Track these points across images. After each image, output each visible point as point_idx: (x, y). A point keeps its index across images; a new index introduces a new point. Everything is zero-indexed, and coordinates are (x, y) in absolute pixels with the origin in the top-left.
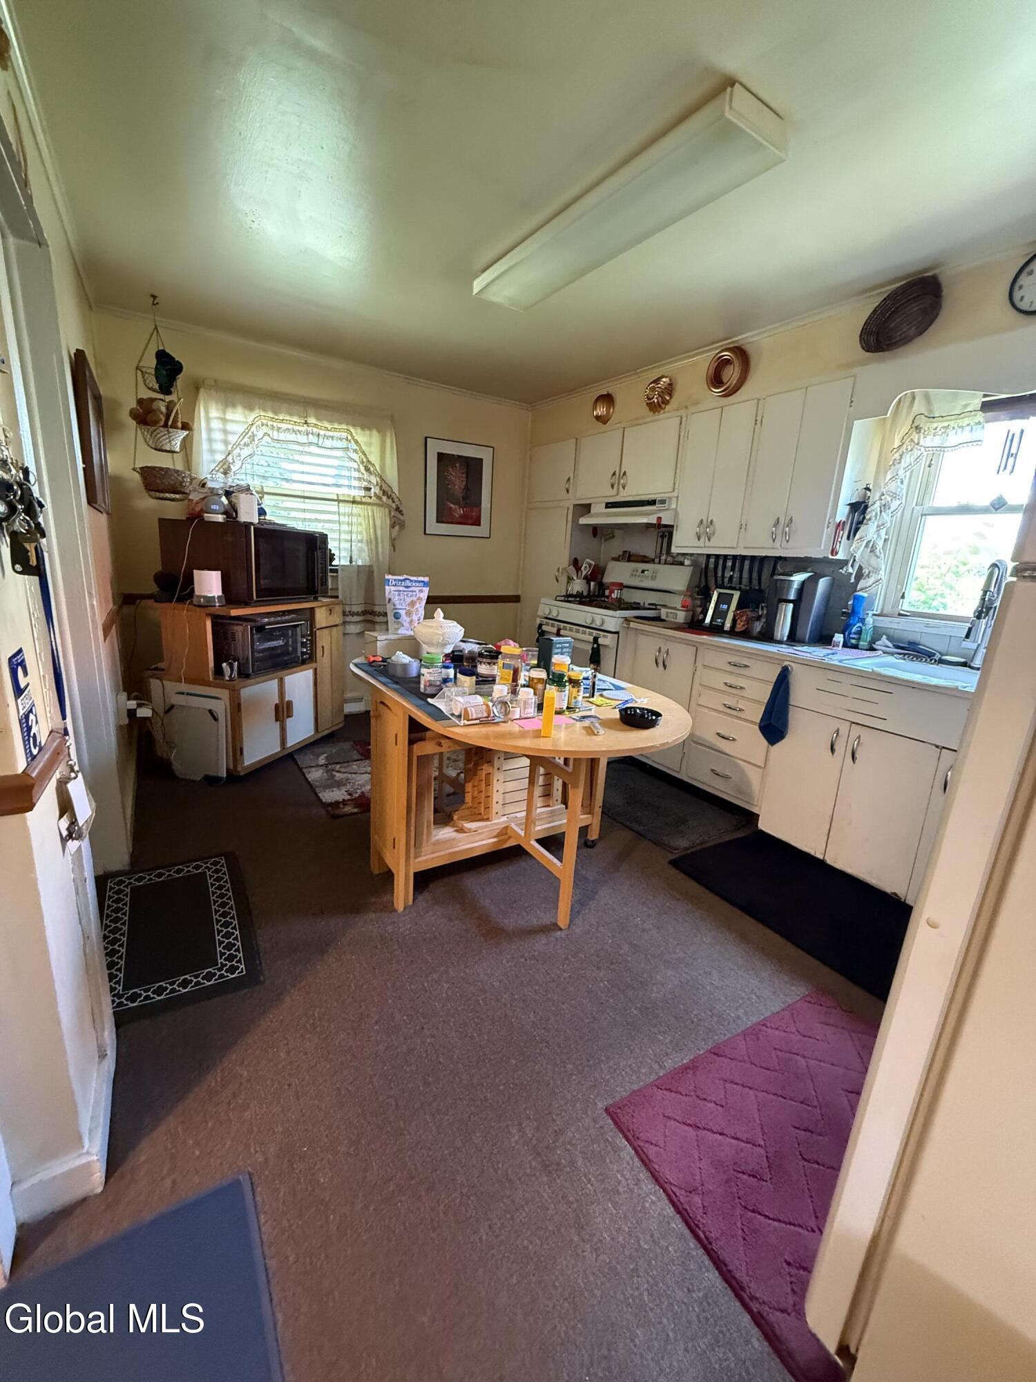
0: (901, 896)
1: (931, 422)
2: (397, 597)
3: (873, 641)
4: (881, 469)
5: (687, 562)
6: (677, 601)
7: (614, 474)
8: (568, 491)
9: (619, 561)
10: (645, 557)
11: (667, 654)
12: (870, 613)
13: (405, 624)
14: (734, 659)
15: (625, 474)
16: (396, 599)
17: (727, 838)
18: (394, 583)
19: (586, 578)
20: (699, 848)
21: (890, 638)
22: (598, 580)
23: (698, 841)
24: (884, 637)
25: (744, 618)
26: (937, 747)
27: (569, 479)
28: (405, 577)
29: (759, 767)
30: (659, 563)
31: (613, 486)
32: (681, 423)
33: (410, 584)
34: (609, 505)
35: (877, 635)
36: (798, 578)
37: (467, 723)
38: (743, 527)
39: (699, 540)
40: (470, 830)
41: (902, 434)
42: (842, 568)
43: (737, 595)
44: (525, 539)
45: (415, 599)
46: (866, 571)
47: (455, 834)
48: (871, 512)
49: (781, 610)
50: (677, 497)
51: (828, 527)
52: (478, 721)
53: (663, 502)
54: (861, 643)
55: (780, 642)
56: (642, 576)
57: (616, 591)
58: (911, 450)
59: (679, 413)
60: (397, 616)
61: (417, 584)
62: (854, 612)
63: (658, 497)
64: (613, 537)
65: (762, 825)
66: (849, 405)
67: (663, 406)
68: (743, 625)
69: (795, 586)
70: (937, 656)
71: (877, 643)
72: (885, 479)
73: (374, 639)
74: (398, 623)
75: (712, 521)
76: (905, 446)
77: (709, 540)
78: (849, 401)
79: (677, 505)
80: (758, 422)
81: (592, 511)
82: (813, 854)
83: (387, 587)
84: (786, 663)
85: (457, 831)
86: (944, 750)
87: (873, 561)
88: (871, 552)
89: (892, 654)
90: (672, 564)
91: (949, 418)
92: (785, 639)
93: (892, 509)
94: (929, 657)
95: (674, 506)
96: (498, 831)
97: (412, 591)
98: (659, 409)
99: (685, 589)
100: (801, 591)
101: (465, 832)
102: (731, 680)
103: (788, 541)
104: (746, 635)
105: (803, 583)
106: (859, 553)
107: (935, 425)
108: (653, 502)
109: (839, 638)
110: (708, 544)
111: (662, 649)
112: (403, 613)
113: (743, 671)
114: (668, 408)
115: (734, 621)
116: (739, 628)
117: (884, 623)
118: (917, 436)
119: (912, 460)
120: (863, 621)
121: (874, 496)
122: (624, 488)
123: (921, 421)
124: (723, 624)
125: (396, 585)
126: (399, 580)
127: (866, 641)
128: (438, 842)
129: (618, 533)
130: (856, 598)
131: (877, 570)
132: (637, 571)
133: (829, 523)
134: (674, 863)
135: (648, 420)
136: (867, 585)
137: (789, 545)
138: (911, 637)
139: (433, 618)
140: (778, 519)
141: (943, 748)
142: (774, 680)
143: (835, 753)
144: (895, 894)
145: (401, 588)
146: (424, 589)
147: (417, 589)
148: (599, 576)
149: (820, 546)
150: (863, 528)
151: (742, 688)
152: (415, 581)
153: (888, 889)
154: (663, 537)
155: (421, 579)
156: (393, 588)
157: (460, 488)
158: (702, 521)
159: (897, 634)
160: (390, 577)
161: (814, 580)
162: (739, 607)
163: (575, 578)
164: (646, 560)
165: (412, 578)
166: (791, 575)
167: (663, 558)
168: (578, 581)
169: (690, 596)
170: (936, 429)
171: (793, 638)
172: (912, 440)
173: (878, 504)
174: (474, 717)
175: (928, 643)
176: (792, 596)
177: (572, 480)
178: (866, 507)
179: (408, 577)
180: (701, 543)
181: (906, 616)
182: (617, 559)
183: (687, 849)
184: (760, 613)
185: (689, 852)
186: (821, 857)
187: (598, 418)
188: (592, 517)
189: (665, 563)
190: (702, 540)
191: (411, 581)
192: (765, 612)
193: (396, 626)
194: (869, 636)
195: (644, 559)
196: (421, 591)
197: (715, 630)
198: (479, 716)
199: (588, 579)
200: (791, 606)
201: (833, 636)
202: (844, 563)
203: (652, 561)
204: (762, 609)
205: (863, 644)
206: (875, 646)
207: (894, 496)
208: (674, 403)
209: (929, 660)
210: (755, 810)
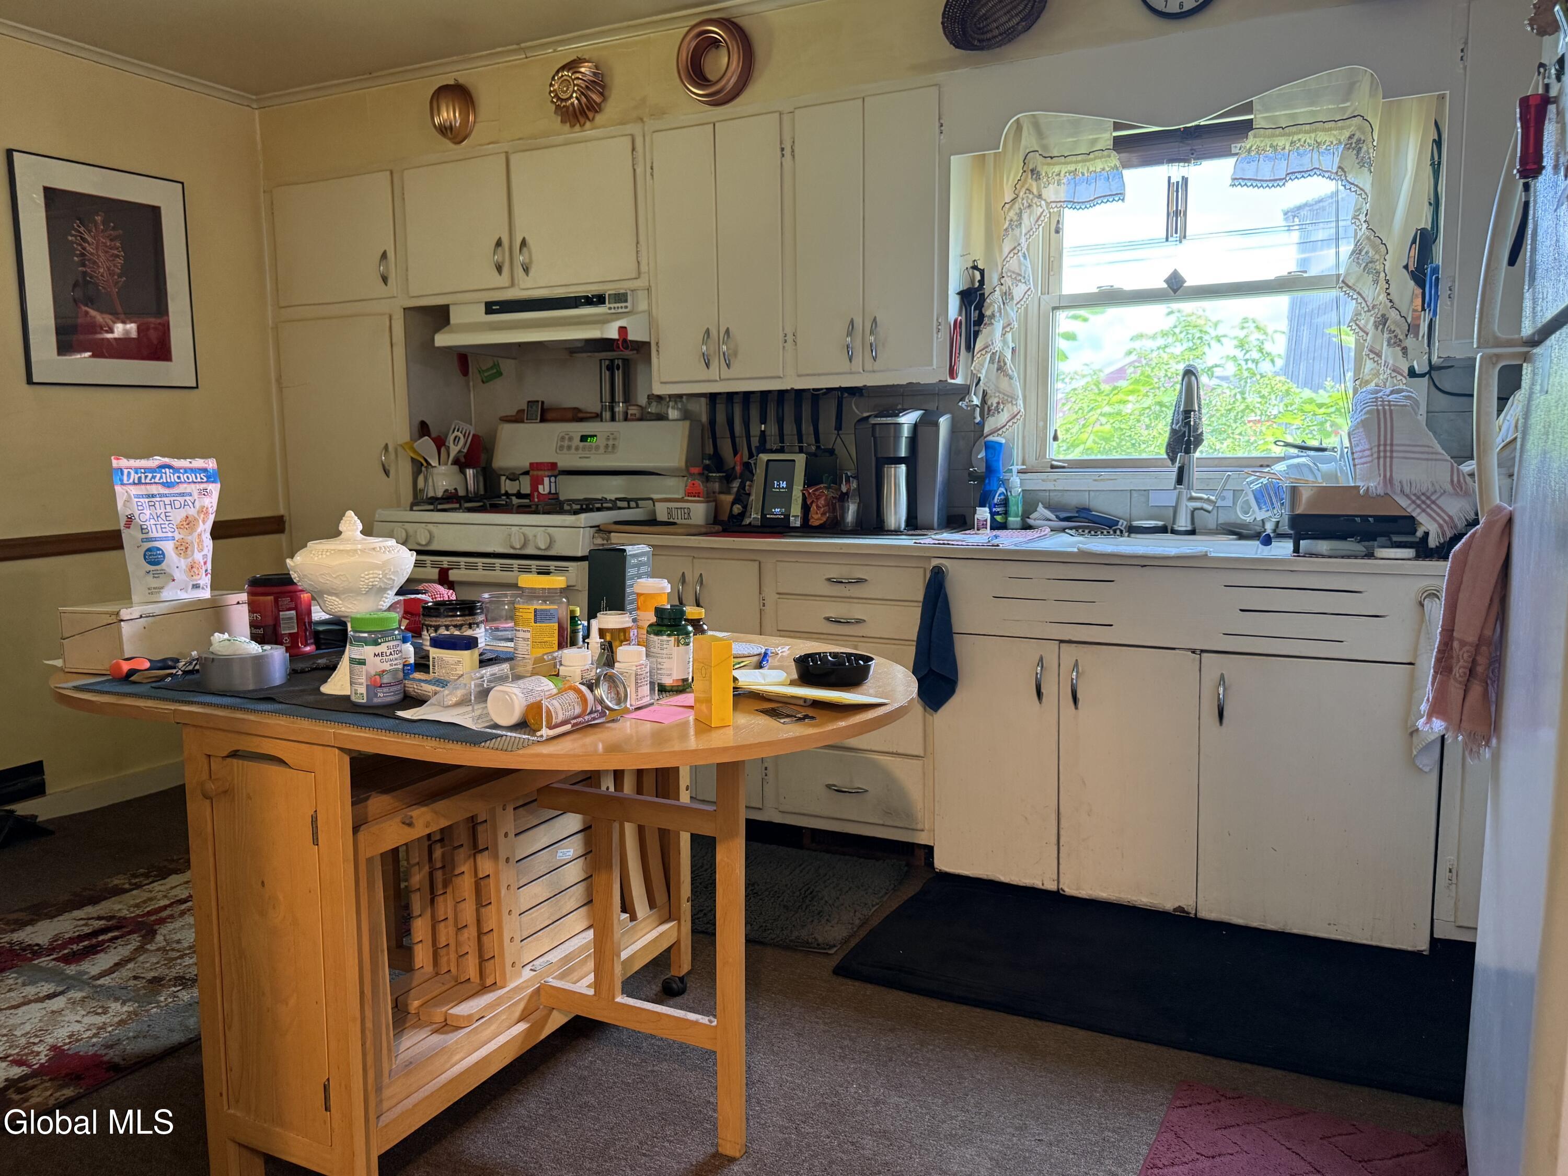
0: (1190, 910)
1: (1049, 164)
2: (147, 512)
3: (1026, 515)
4: (991, 239)
5: (673, 414)
6: (675, 487)
7: (499, 243)
8: (385, 279)
9: (522, 421)
10: (577, 410)
11: (701, 584)
12: (1015, 469)
13: (177, 575)
14: (834, 573)
15: (524, 243)
16: (145, 516)
17: (894, 905)
18: (134, 477)
19: (456, 462)
20: (863, 933)
21: (1048, 507)
22: (483, 465)
23: (857, 922)
24: (1040, 505)
25: (822, 502)
26: (1194, 652)
27: (384, 256)
28: (157, 461)
29: (917, 757)
30: (613, 419)
31: (499, 269)
32: (633, 149)
33: (174, 478)
34: (491, 308)
35: (1030, 503)
36: (908, 419)
37: (552, 733)
38: (790, 338)
39: (708, 366)
40: (469, 1019)
41: (1012, 182)
42: (962, 399)
43: (800, 460)
44: (280, 389)
45: (192, 512)
46: (992, 401)
47: (436, 1038)
48: (991, 304)
49: (889, 477)
50: (649, 289)
51: (939, 331)
52: (568, 727)
53: (620, 298)
54: (1010, 519)
55: (897, 532)
56: (584, 448)
57: (546, 480)
58: (1030, 206)
59: (630, 128)
60: (154, 558)
61: (192, 477)
62: (990, 469)
63: (609, 289)
64: (500, 374)
65: (942, 863)
66: (937, 131)
67: (590, 115)
68: (823, 514)
69: (906, 432)
70: (1122, 524)
71: (1033, 516)
72: (1001, 250)
73: (113, 619)
74: (156, 575)
75: (727, 331)
76: (1019, 200)
77: (728, 366)
78: (937, 125)
79: (650, 305)
80: (788, 151)
81: (452, 321)
82: (1040, 886)
83: (118, 489)
84: (935, 562)
85: (436, 1031)
86: (1204, 655)
87: (1004, 384)
88: (998, 370)
89: (1063, 530)
90: (641, 419)
91: (1074, 158)
92: (903, 526)
93: (1017, 299)
94: (1110, 527)
95: (643, 306)
96: (522, 1006)
97: (182, 495)
98: (582, 120)
99: (683, 464)
100: (913, 440)
101: (458, 1028)
102: (835, 610)
103: (875, 359)
104: (834, 527)
105: (915, 427)
106: (984, 371)
107: (1057, 169)
108: (600, 300)
109: (983, 513)
110: (726, 373)
111: (688, 577)
112: (168, 547)
113: (854, 591)
114: (599, 118)
115: (806, 508)
116: (816, 518)
117: (1037, 482)
118: (1034, 184)
119: (1033, 223)
120: (1004, 483)
121: (992, 279)
122: (526, 270)
123: (1036, 161)
124: (787, 517)
125: (140, 483)
126: (147, 470)
127: (1017, 516)
128: (411, 1067)
129: (507, 366)
130: (989, 446)
131: (1012, 399)
132: (571, 439)
133: (940, 324)
134: (842, 971)
135: (561, 138)
136: (999, 425)
137: (878, 365)
138: (1083, 500)
139: (339, 533)
140: (852, 322)
141: (1202, 651)
142: (920, 596)
143: (1044, 699)
144: (1180, 909)
145: (154, 489)
146: (211, 487)
147: (193, 489)
148: (483, 457)
149: (932, 365)
150: (985, 332)
151: (859, 621)
152: (186, 470)
153: (1169, 905)
154: (611, 368)
155: (199, 463)
156: (134, 490)
157: (112, 274)
158: (708, 331)
159: (1056, 498)
160: (123, 463)
161: (928, 423)
162: (810, 481)
163: (434, 463)
164: (580, 415)
165: (176, 463)
166: (897, 416)
167: (620, 408)
168: (443, 468)
169: (701, 474)
170: (1059, 175)
171: (913, 524)
172: (1029, 190)
173: (997, 293)
174: (561, 718)
175: (1104, 506)
176: (903, 453)
177: (391, 255)
178: (983, 298)
179: (166, 460)
180: (714, 372)
181: (1064, 467)
182: (517, 418)
183: (846, 941)
184: (844, 489)
185: (852, 944)
186: (1051, 886)
187: (445, 130)
188: (452, 332)
189: (626, 419)
190: (714, 364)
191: (176, 470)
192: (854, 485)
193: (154, 583)
194: (1020, 506)
195: (577, 415)
196: (204, 493)
197: (779, 528)
198: (569, 714)
199: (462, 463)
200: (903, 468)
201: (975, 513)
202: (963, 391)
203: (598, 417)
204: (848, 481)
205: (1013, 520)
206: (1031, 522)
207: (1018, 277)
208: (611, 109)
209: (1112, 532)
210: (922, 839)
